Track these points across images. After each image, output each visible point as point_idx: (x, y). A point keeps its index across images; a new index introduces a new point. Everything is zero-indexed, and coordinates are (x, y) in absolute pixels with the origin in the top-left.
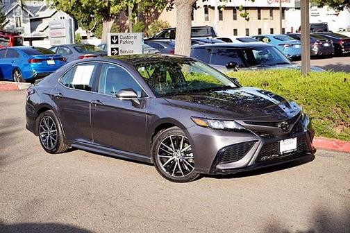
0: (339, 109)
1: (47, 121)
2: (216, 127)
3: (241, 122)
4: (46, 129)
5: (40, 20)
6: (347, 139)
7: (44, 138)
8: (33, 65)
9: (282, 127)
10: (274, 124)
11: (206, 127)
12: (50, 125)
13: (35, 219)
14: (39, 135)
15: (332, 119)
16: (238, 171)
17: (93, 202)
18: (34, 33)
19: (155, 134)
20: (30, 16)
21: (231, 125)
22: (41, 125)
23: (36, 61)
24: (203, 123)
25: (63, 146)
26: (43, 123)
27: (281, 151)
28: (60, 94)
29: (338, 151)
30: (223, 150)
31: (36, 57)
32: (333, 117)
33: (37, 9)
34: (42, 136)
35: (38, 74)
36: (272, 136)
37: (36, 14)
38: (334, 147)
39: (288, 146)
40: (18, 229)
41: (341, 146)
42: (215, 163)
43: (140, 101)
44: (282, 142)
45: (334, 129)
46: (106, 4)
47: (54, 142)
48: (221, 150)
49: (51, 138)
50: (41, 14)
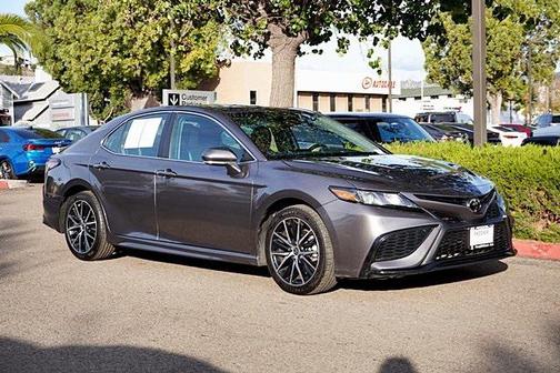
0: (542, 193)
1: (79, 208)
2: (370, 203)
3: (411, 196)
4: (78, 221)
5: (28, 104)
6: (554, 240)
7: (74, 236)
8: (30, 153)
9: (472, 207)
10: (460, 201)
11: (355, 202)
12: (84, 215)
13: (86, 341)
14: (65, 232)
15: (530, 208)
16: (407, 273)
17: (177, 319)
18: (19, 122)
19: (265, 219)
20: (14, 97)
21: (394, 200)
22: (69, 216)
23: (35, 147)
24: (350, 196)
25: (106, 247)
26: (72, 213)
27: (472, 244)
28: (104, 163)
29: (540, 258)
30: (383, 239)
31: (35, 142)
32: (531, 205)
33: (25, 87)
34: (71, 233)
35: (37, 167)
36: (458, 220)
37: (24, 95)
38: (533, 251)
39: (482, 237)
40: (62, 353)
41: (546, 251)
42: (369, 260)
43: (240, 167)
44: (472, 230)
45: (533, 225)
46: (138, 72)
47: (90, 240)
48: (379, 238)
49: (86, 234)
50: (31, 96)
